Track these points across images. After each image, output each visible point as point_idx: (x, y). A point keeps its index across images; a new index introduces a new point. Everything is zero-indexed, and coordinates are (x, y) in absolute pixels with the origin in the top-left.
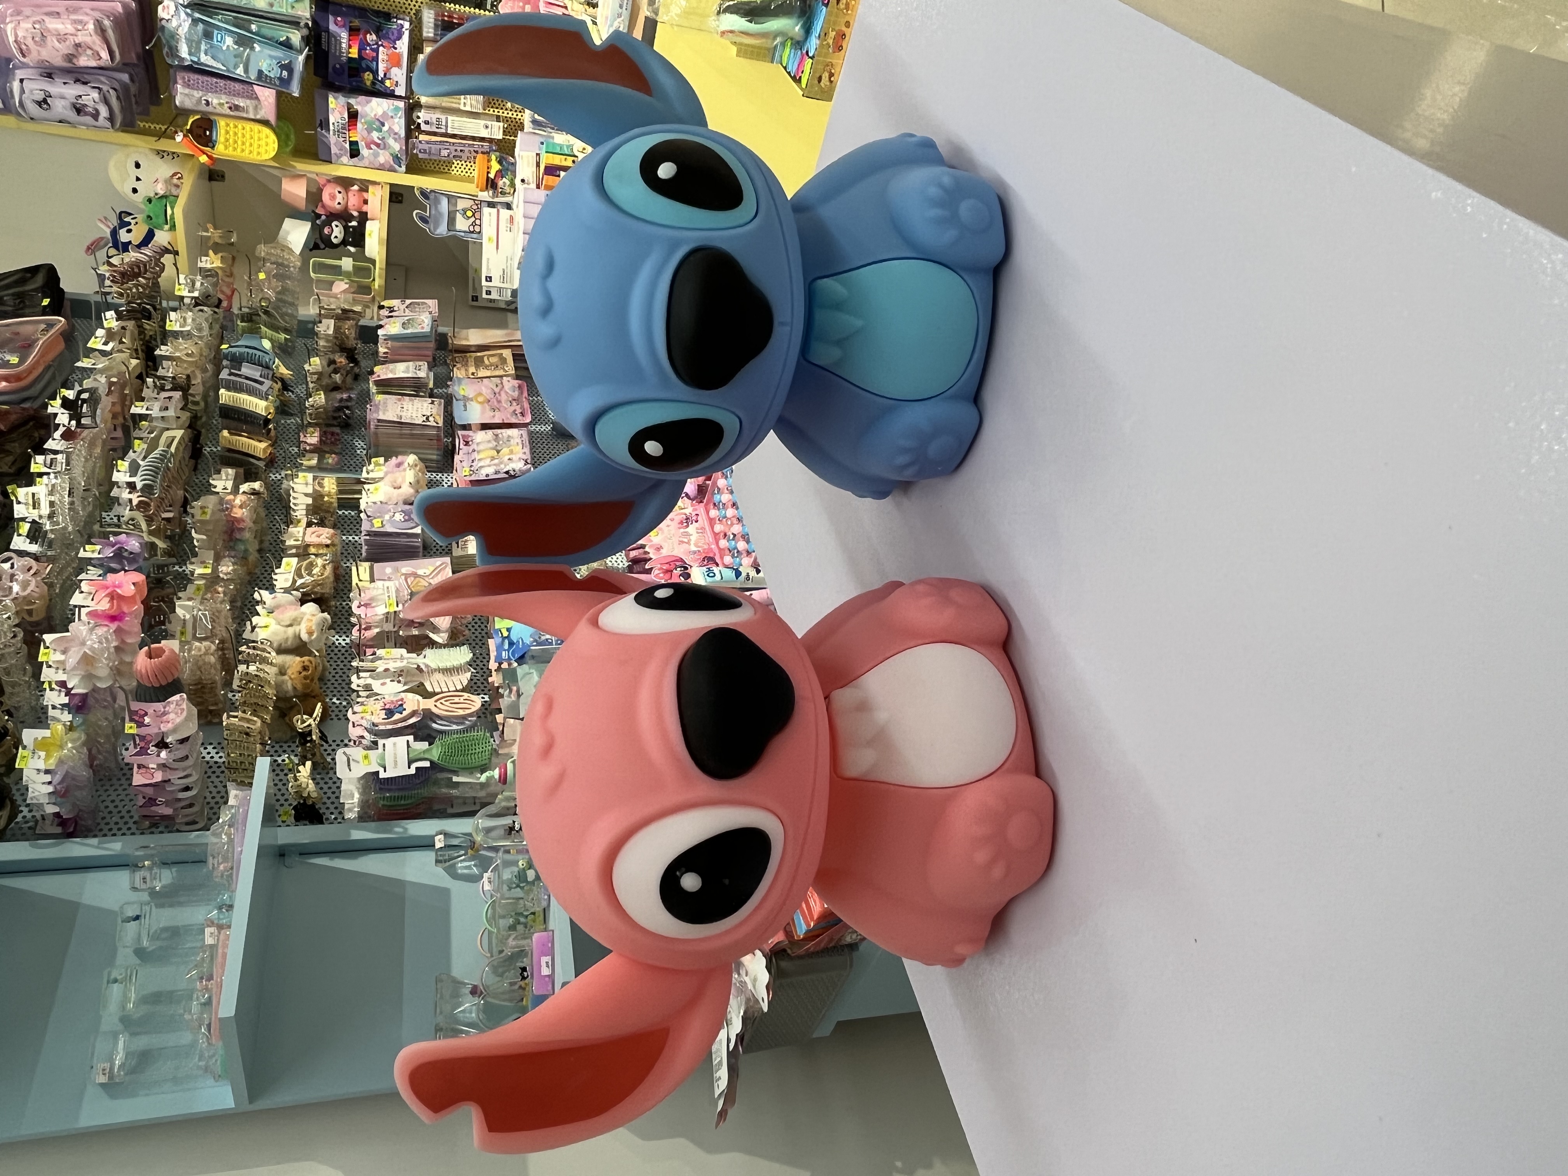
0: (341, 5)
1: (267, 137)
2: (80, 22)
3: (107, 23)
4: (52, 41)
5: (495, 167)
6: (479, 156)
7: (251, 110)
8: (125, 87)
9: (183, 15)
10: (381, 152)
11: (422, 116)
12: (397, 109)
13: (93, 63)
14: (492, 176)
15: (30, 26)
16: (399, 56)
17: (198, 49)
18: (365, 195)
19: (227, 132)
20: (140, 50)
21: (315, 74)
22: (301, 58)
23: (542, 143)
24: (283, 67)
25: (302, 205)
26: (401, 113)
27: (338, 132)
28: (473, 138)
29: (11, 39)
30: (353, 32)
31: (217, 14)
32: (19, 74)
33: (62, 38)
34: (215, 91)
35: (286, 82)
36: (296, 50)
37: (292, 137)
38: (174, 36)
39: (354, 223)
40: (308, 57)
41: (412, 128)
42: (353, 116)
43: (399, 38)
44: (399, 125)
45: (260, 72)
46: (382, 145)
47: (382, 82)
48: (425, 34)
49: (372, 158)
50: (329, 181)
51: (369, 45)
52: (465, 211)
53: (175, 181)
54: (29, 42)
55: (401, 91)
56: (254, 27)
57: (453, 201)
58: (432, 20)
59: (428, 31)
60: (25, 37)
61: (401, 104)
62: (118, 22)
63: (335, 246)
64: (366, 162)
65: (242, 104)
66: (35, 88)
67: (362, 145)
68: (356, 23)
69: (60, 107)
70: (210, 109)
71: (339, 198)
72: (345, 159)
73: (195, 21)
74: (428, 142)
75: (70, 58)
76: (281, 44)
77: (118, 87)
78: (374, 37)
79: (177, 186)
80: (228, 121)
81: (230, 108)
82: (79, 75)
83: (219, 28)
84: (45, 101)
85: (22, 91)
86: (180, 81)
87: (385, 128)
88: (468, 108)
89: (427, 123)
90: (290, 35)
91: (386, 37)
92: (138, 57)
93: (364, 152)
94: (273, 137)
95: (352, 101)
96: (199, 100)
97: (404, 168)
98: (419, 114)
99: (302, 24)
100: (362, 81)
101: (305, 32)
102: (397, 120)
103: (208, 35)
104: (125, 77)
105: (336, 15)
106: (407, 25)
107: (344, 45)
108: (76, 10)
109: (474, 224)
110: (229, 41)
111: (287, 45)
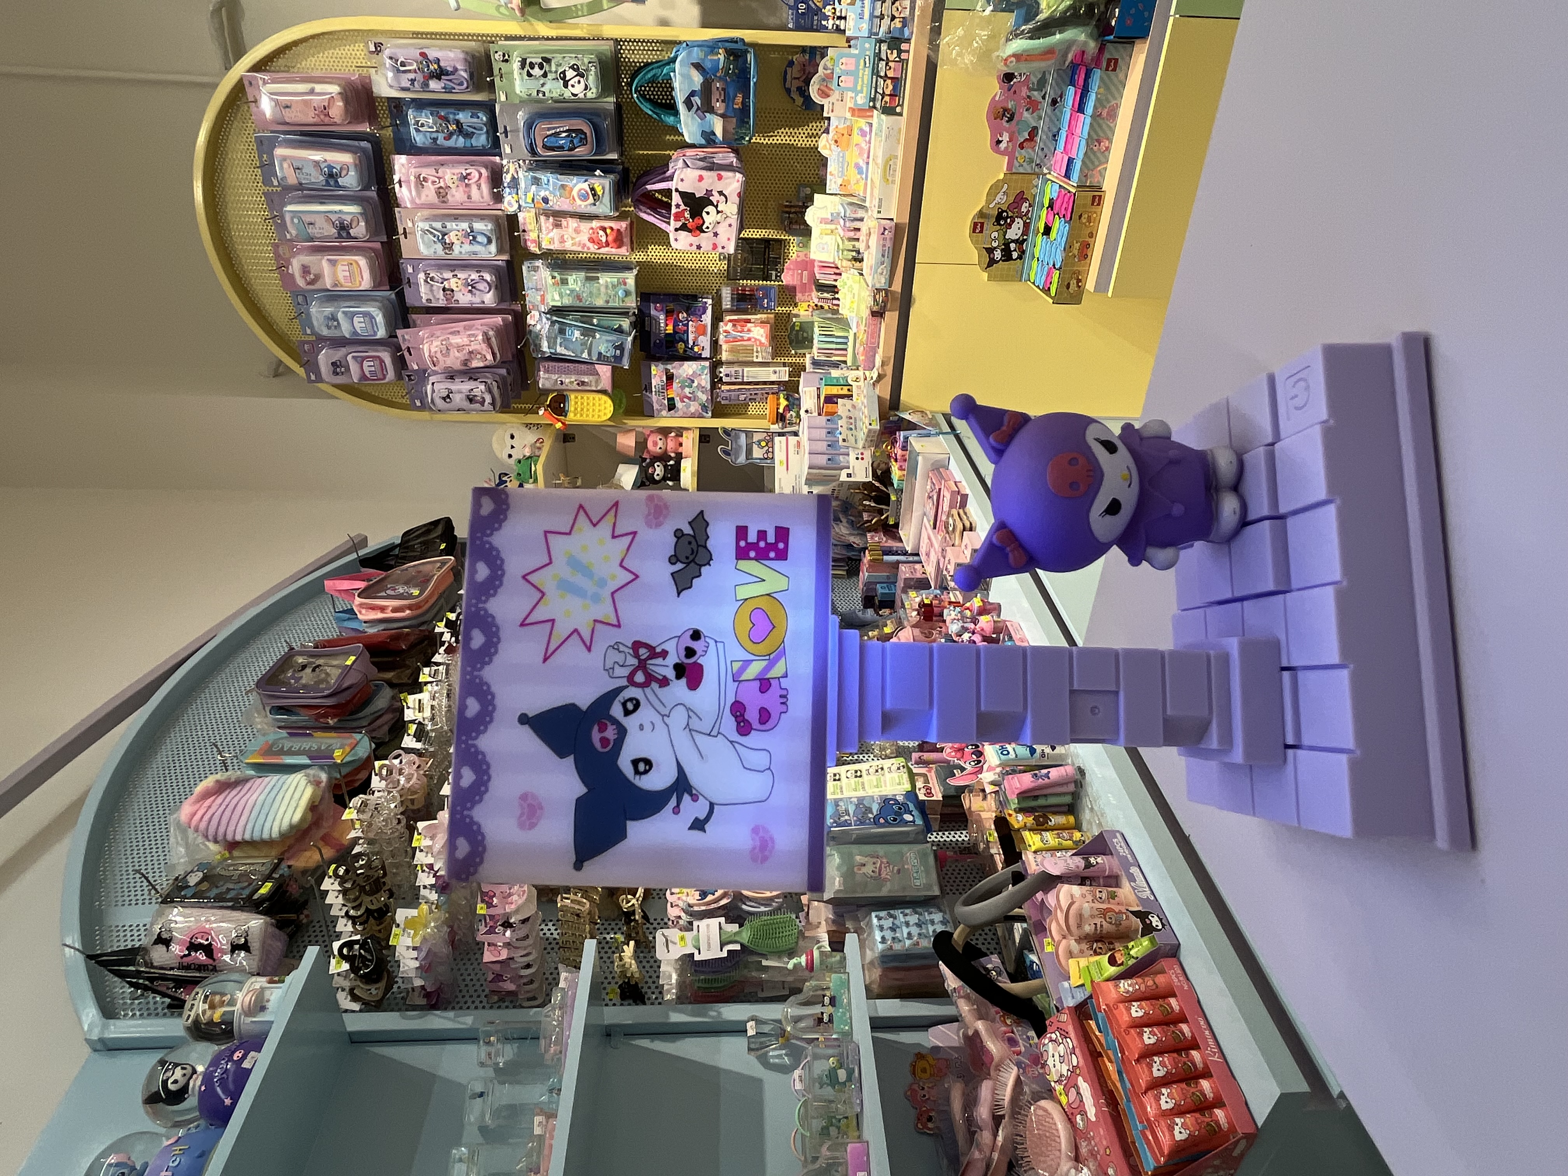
0: (660, 295)
1: (605, 402)
2: (473, 335)
3: (491, 333)
4: (454, 353)
5: (783, 403)
6: (770, 396)
7: (593, 383)
8: (503, 378)
9: (544, 320)
10: (692, 403)
11: (723, 370)
12: (704, 367)
13: (481, 364)
14: (781, 411)
15: (439, 343)
16: (705, 326)
17: (555, 343)
18: (680, 439)
19: (576, 403)
20: (514, 350)
21: (641, 350)
22: (630, 339)
23: (821, 379)
24: (616, 348)
25: (632, 453)
26: (707, 371)
27: (658, 392)
28: (765, 383)
29: (427, 355)
30: (669, 313)
31: (569, 315)
32: (432, 379)
33: (460, 348)
34: (568, 373)
35: (618, 359)
36: (626, 333)
37: (624, 400)
38: (538, 336)
39: (672, 462)
40: (635, 338)
41: (716, 381)
42: (670, 378)
43: (704, 312)
44: (705, 380)
45: (600, 354)
46: (693, 398)
47: (692, 349)
48: (724, 307)
49: (685, 410)
50: (652, 432)
51: (681, 321)
52: (759, 442)
53: (538, 445)
54: (439, 355)
55: (706, 354)
56: (595, 321)
57: (750, 435)
58: (729, 295)
59: (727, 304)
60: (436, 352)
61: (707, 364)
62: (499, 332)
63: (657, 482)
64: (680, 413)
65: (586, 380)
66: (442, 388)
67: (677, 399)
68: (671, 306)
69: (458, 399)
70: (564, 387)
71: (660, 444)
72: (664, 413)
73: (553, 323)
74: (728, 391)
75: (465, 363)
76: (615, 330)
77: (498, 379)
78: (685, 315)
79: (539, 448)
80: (577, 394)
81: (578, 384)
82: (471, 374)
83: (570, 325)
84: (448, 396)
85: (433, 391)
86: (542, 369)
87: (695, 384)
88: (760, 360)
89: (727, 375)
90: (622, 323)
91: (694, 314)
92: (513, 356)
93: (679, 404)
94: (609, 402)
95: (669, 367)
96: (556, 380)
97: (710, 414)
98: (721, 370)
99: (630, 314)
100: (677, 351)
101: (633, 319)
102: (703, 377)
103: (562, 332)
104: (503, 371)
105: (655, 303)
106: (710, 301)
107: (662, 325)
108: (469, 328)
109: (767, 452)
110: (577, 334)
111: (620, 330)
